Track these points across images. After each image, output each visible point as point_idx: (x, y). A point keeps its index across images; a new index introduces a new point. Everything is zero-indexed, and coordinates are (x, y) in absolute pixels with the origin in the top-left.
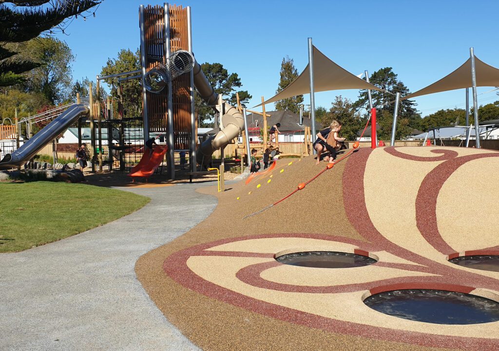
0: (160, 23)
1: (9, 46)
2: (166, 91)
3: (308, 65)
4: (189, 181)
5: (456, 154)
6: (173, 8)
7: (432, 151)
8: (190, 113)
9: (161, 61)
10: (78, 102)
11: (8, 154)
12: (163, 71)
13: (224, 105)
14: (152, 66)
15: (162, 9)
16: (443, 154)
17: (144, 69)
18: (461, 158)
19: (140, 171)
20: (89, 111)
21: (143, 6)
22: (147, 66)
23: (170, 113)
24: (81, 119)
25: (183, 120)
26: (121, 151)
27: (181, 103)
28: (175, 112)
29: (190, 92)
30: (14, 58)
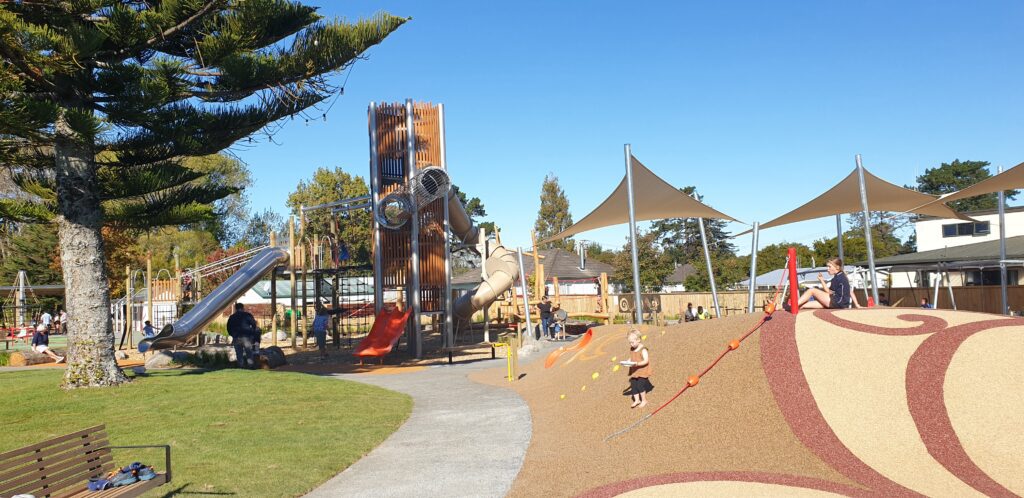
0: (399, 129)
1: (191, 163)
2: (408, 226)
3: (626, 178)
4: (447, 359)
5: (943, 322)
6: (420, 106)
7: (901, 317)
8: (445, 259)
9: (401, 182)
10: (272, 246)
11: (169, 326)
12: (405, 197)
13: (487, 243)
14: (390, 190)
15: (404, 108)
16: (921, 323)
17: (376, 195)
18: (955, 328)
19: (372, 348)
20: (289, 258)
21: (375, 104)
22: (381, 191)
23: (415, 257)
24: (276, 269)
25: (434, 269)
26: (335, 316)
27: (431, 245)
28: (423, 257)
29: (443, 227)
30: (195, 183)
